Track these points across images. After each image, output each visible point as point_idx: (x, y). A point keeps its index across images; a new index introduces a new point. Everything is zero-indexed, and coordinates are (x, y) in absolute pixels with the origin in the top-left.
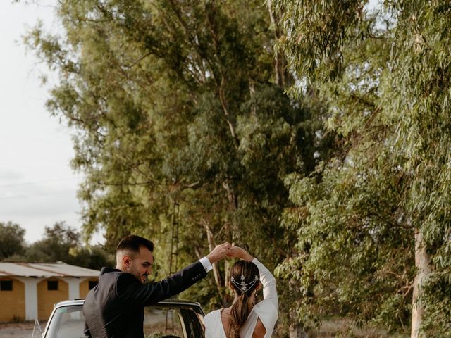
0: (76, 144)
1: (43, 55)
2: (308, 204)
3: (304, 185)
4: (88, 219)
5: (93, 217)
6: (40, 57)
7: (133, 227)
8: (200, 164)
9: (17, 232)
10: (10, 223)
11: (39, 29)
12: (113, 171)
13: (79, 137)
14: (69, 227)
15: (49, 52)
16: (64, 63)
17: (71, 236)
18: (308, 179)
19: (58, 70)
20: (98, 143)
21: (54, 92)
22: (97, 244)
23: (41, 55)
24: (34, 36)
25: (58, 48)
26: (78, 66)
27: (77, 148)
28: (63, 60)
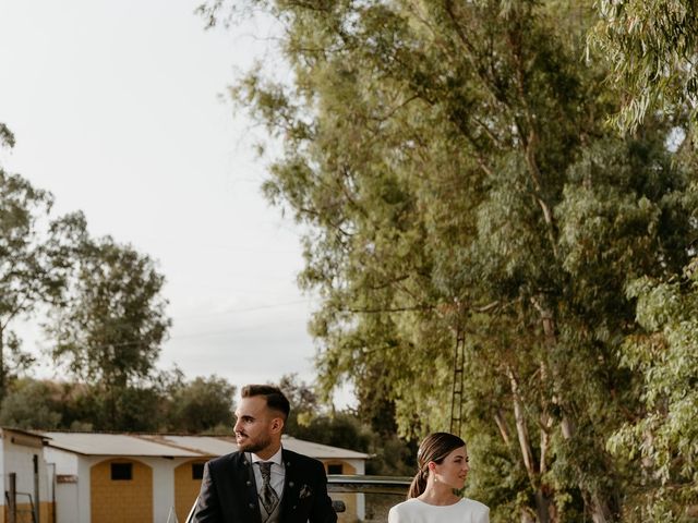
0: (307, 249)
1: (259, 114)
2: (667, 328)
3: (660, 297)
4: (326, 367)
5: (333, 364)
6: (256, 119)
7: (395, 379)
8: (493, 269)
9: (224, 391)
10: (213, 376)
11: (255, 74)
12: (363, 290)
13: (312, 238)
14: (304, 383)
15: (268, 109)
16: (292, 125)
17: (307, 396)
18: (667, 287)
19: (282, 137)
20: (341, 246)
21: (275, 169)
22: (346, 408)
23: (256, 115)
24: (246, 85)
25: (282, 102)
26: (312, 129)
27: (308, 255)
28: (290, 121)
